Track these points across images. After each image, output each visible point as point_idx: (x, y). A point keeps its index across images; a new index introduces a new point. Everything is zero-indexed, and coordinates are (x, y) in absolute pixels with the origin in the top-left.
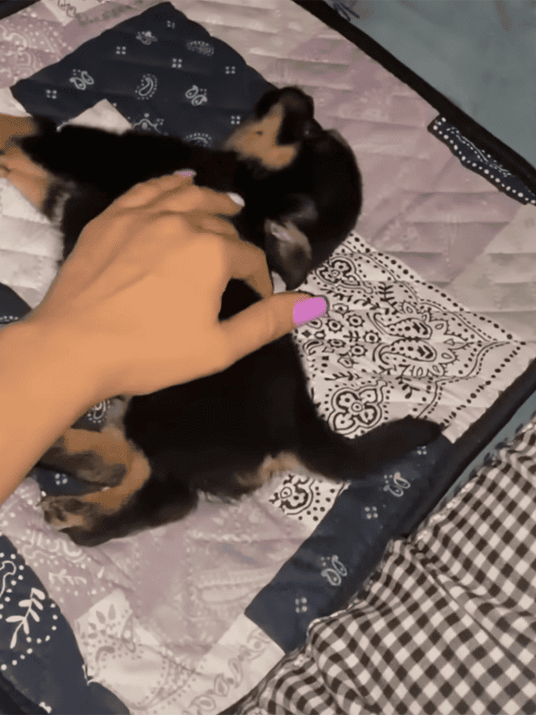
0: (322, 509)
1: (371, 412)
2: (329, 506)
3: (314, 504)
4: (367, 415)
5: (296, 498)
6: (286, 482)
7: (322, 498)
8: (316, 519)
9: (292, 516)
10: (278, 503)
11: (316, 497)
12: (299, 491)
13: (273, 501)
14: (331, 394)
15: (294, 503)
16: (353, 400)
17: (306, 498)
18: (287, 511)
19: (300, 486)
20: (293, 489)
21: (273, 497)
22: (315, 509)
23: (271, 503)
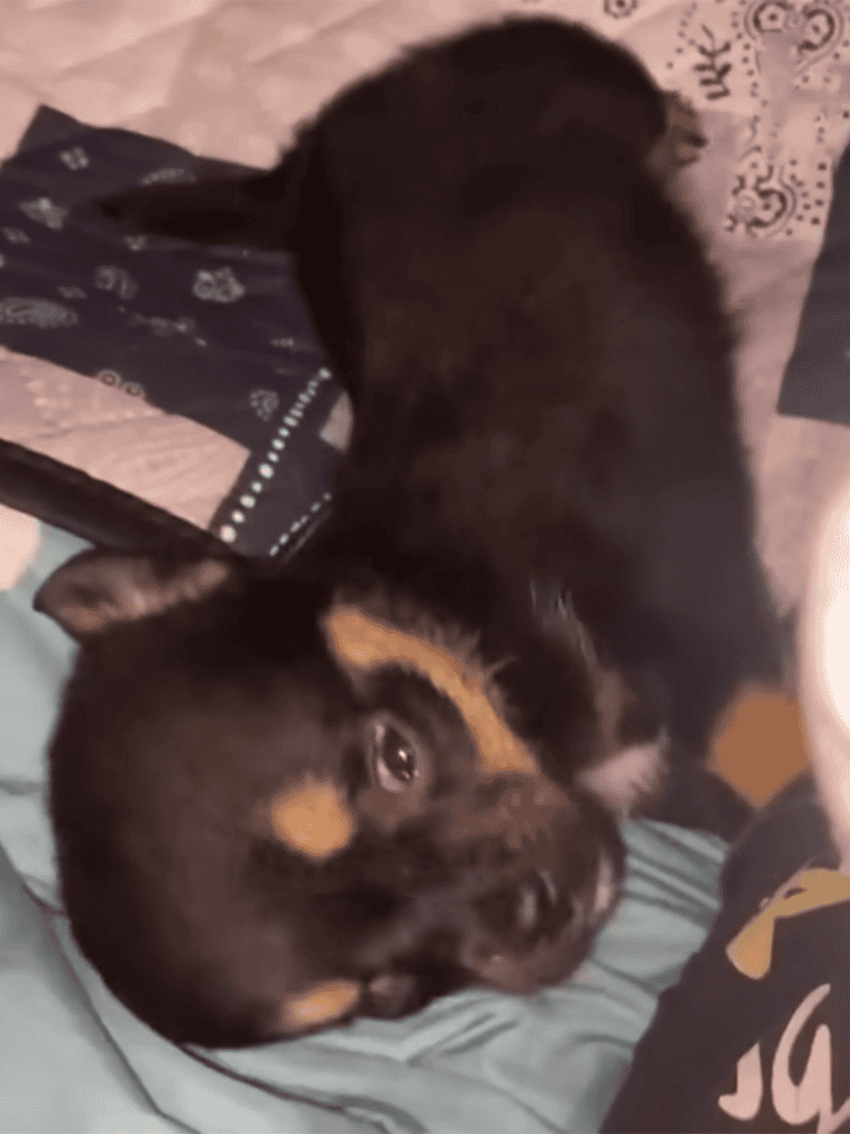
0: (819, 203)
1: (820, 21)
2: (826, 195)
3: (801, 202)
4: (816, 29)
5: (767, 207)
6: (736, 192)
7: (810, 187)
8: (815, 221)
9: (774, 236)
10: (741, 228)
11: (798, 191)
12: (765, 194)
13: (731, 229)
14: (740, 20)
15: (766, 216)
16: (781, 14)
17: (782, 198)
18: (761, 232)
19: (764, 186)
20: (753, 195)
21: (728, 223)
22: (807, 207)
23: (728, 233)
